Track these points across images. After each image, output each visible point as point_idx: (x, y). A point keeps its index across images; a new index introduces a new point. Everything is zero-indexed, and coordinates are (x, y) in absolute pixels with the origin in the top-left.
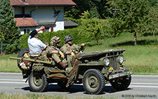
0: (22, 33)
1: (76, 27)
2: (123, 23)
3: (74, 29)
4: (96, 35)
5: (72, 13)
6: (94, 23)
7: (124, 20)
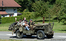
0: (2, 17)
1: (21, 15)
2: (39, 14)
3: (21, 16)
4: (29, 18)
5: (19, 10)
6: (28, 13)
7: (39, 13)
